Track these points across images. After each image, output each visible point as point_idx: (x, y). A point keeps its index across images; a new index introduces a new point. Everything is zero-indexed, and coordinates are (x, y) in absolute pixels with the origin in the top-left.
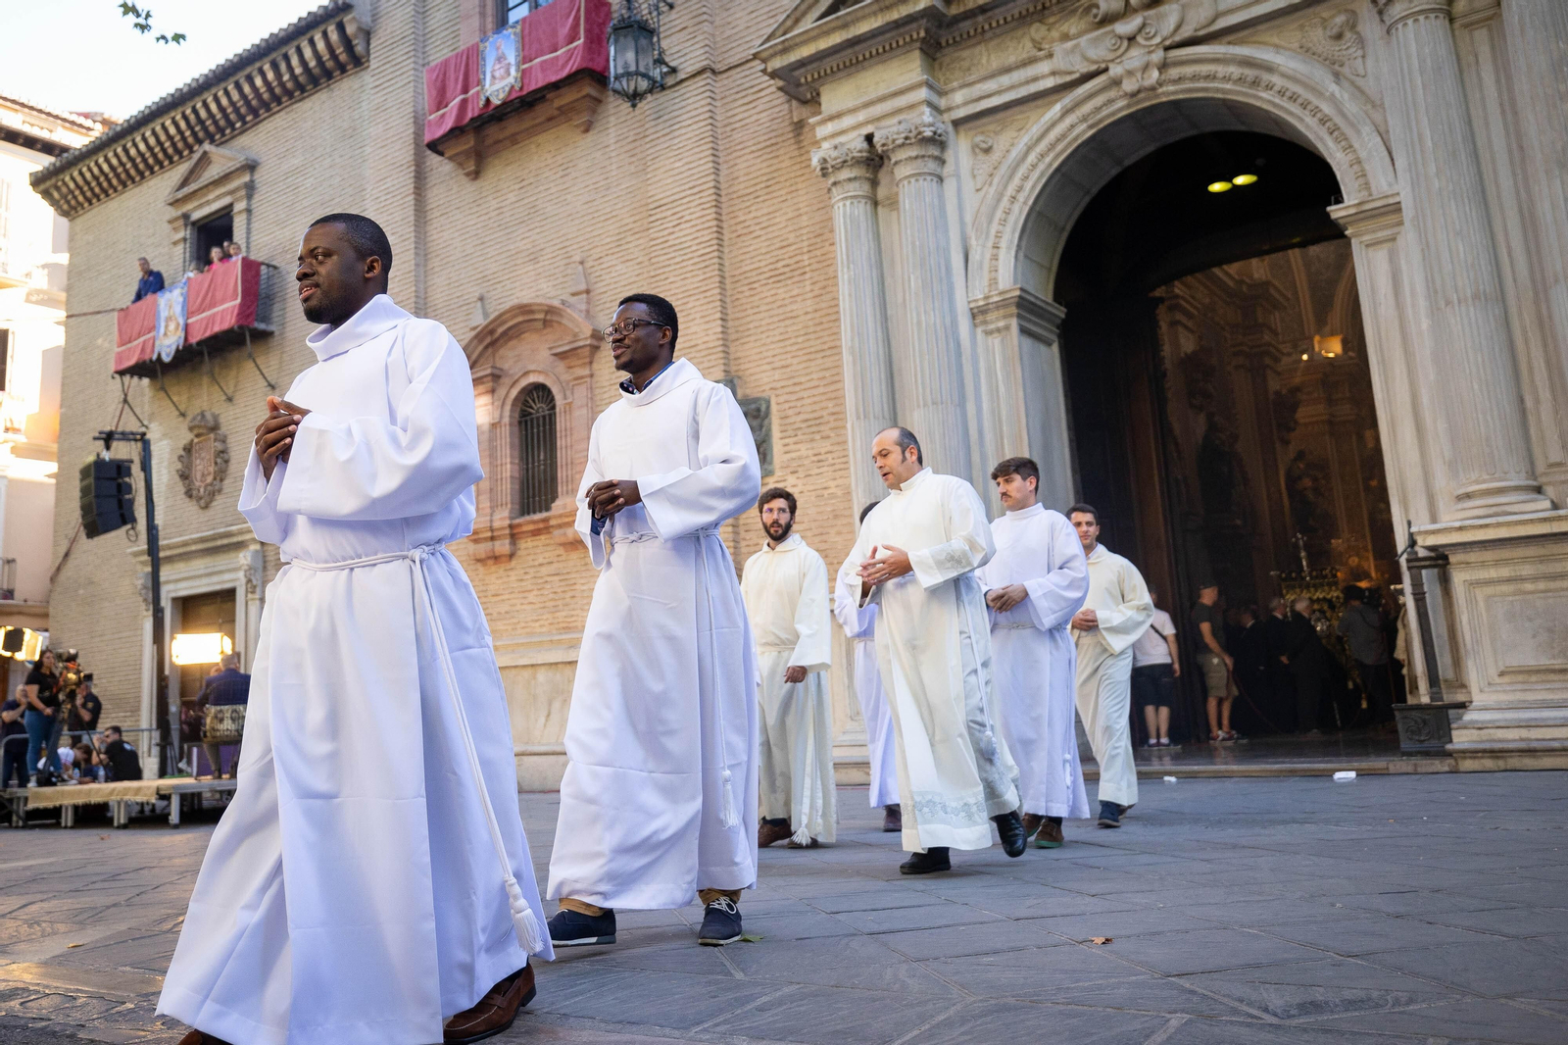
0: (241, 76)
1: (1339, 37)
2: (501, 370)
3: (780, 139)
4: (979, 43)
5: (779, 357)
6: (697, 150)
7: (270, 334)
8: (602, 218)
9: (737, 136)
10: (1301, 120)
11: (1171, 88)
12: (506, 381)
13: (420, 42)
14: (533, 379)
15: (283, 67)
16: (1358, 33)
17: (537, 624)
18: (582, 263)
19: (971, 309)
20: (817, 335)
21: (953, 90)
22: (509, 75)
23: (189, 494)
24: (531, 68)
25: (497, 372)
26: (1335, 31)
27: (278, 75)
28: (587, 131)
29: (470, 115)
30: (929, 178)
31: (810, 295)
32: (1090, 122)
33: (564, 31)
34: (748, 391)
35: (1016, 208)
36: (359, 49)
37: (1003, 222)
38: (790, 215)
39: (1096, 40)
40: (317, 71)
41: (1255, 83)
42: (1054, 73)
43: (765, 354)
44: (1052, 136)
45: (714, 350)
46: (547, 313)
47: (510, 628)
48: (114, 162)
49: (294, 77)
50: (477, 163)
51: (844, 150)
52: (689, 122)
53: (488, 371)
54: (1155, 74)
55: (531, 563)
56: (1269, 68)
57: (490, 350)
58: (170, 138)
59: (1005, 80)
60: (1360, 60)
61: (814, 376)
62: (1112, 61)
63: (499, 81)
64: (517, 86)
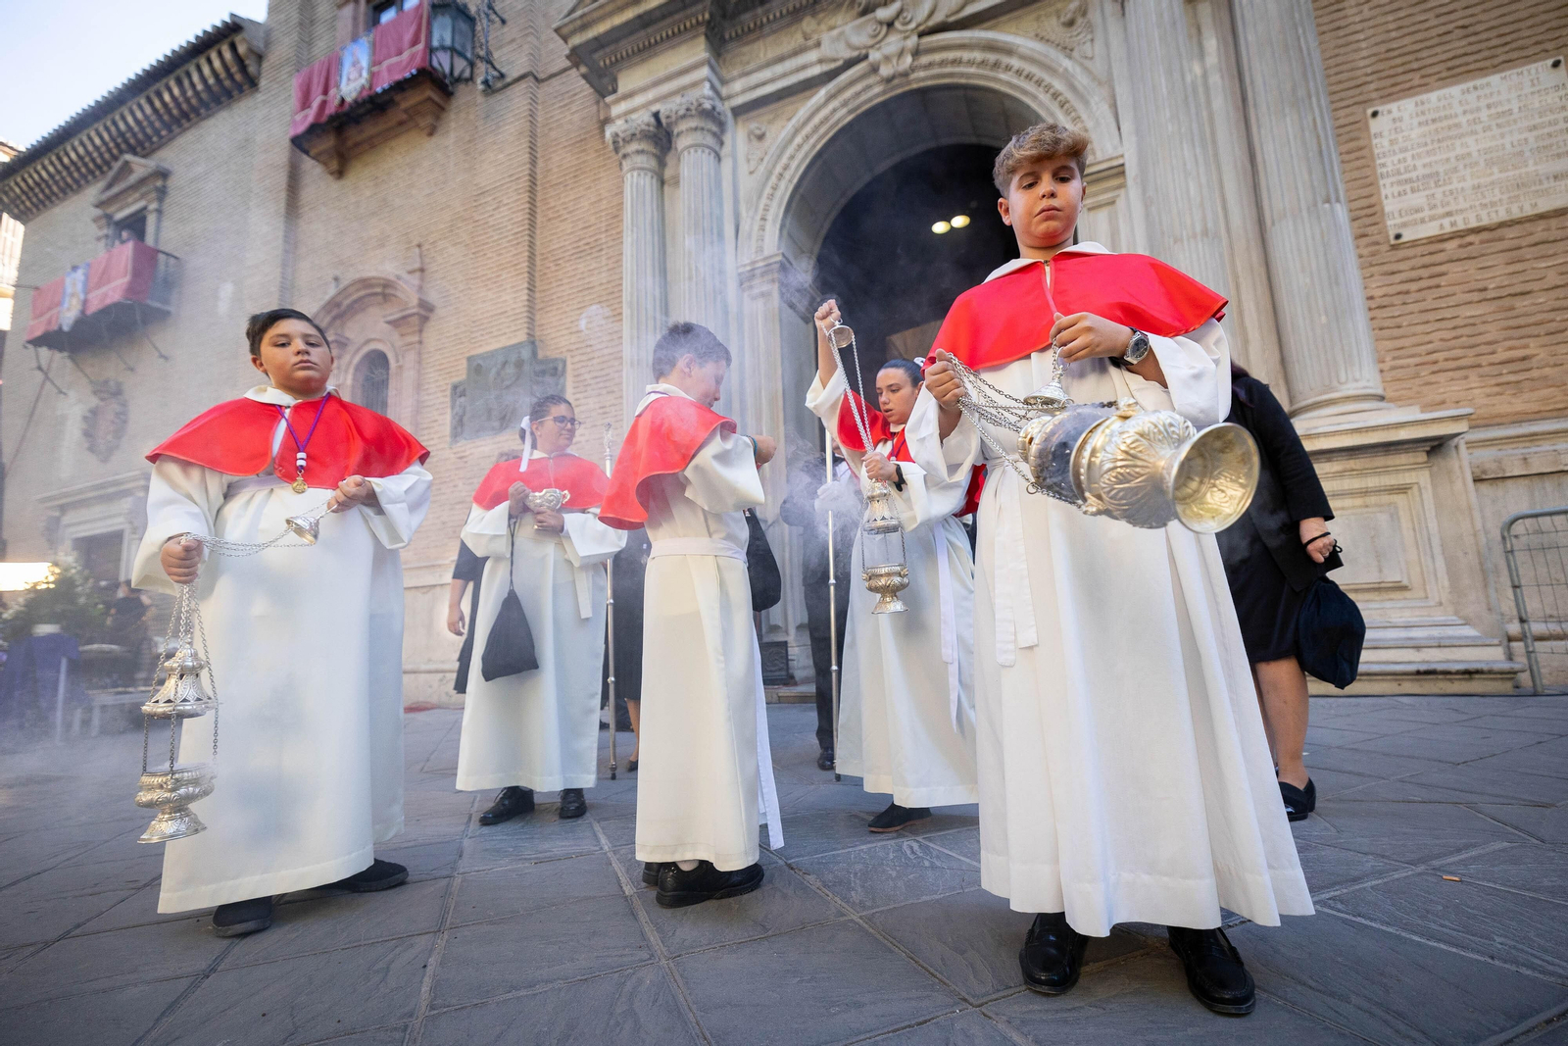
0: (151, 92)
1: (1071, 23)
2: (347, 339)
4: (758, 39)
5: (574, 323)
6: (517, 143)
7: (168, 313)
8: (439, 207)
9: (553, 134)
10: (1034, 97)
11: (922, 74)
12: (351, 349)
14: (373, 346)
15: (186, 84)
16: (1088, 19)
18: (419, 246)
19: (740, 274)
21: (733, 79)
22: (361, 75)
23: (91, 449)
24: (378, 72)
26: (1069, 16)
27: (183, 92)
28: (431, 134)
29: (327, 113)
30: (707, 151)
31: (605, 269)
32: (850, 107)
33: (408, 37)
34: (548, 353)
35: (783, 185)
36: (252, 69)
37: (771, 197)
38: (593, 200)
39: (859, 28)
41: (996, 65)
42: (820, 61)
43: (564, 321)
44: (816, 120)
45: (520, 316)
46: (384, 286)
48: (52, 170)
49: (197, 93)
50: (341, 163)
51: (634, 125)
52: (513, 119)
54: (909, 59)
56: (1009, 51)
57: (338, 322)
59: (779, 69)
60: (1088, 44)
61: (605, 338)
62: (872, 47)
63: (352, 83)
64: (367, 86)
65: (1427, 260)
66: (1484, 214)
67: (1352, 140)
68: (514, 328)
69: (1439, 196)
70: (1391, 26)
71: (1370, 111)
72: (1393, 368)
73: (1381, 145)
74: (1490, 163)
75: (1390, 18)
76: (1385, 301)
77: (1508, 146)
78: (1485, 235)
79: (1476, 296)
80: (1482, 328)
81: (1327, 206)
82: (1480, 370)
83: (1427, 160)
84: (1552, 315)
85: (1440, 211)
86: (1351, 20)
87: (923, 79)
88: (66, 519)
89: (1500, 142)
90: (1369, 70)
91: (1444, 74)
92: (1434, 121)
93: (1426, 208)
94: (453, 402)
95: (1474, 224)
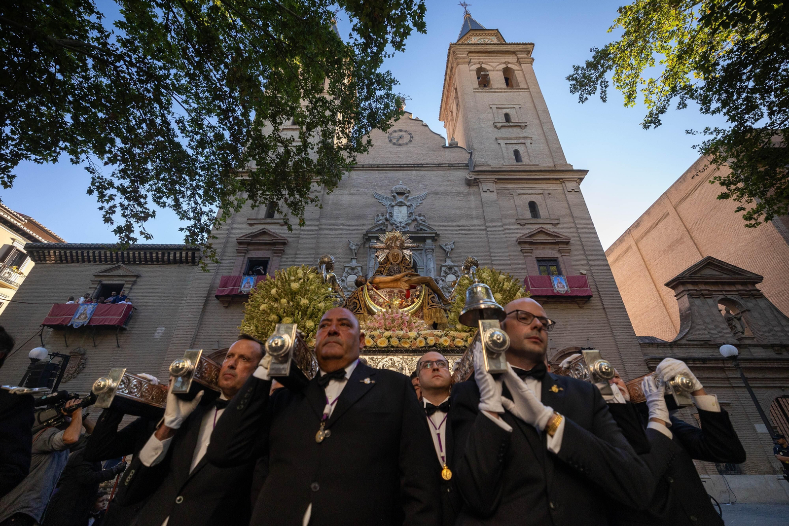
7: (125, 329)
13: (218, 267)
27: (163, 256)
29: (234, 293)
36: (197, 260)
40: (177, 260)
48: (74, 254)
49: (169, 259)
58: (106, 256)
63: (245, 288)
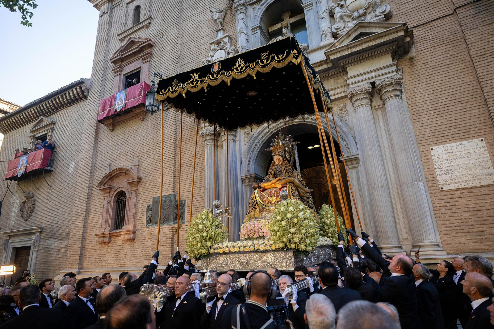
0: (53, 99)
1: (342, 110)
2: (113, 186)
3: (193, 127)
5: (188, 189)
6: (171, 128)
7: (52, 171)
8: (145, 145)
10: (332, 132)
12: (114, 190)
13: (102, 93)
14: (121, 189)
15: (64, 97)
16: (346, 109)
17: (114, 264)
18: (138, 157)
19: (242, 179)
20: (199, 183)
22: (122, 104)
23: (22, 216)
24: (128, 102)
25: (111, 187)
26: (341, 108)
28: (143, 120)
29: (111, 113)
30: (231, 140)
33: (138, 93)
34: (180, 198)
35: (255, 150)
36: (86, 94)
37: (252, 154)
40: (74, 99)
43: (185, 187)
45: (171, 185)
46: (126, 171)
47: (106, 265)
48: (17, 119)
49: (67, 100)
50: (113, 127)
51: (209, 131)
52: (169, 120)
53: (108, 187)
55: (115, 245)
57: (110, 180)
58: (33, 114)
60: (347, 117)
61: (198, 195)
63: (119, 105)
64: (124, 107)
65: (451, 196)
66: (466, 184)
67: (426, 156)
68: (168, 189)
69: (453, 177)
70: (435, 123)
71: (431, 148)
72: (444, 230)
73: (435, 159)
74: (466, 168)
75: (434, 120)
76: (440, 208)
77: (471, 163)
78: (467, 190)
79: (466, 209)
80: (470, 220)
81: (416, 182)
82: (470, 234)
83: (448, 165)
84: (489, 218)
85: (454, 181)
86: (423, 119)
87: (298, 122)
88: (11, 241)
89: (469, 162)
90: (429, 135)
91: (451, 139)
92: (449, 153)
93: (449, 180)
94: (148, 211)
95: (464, 187)
